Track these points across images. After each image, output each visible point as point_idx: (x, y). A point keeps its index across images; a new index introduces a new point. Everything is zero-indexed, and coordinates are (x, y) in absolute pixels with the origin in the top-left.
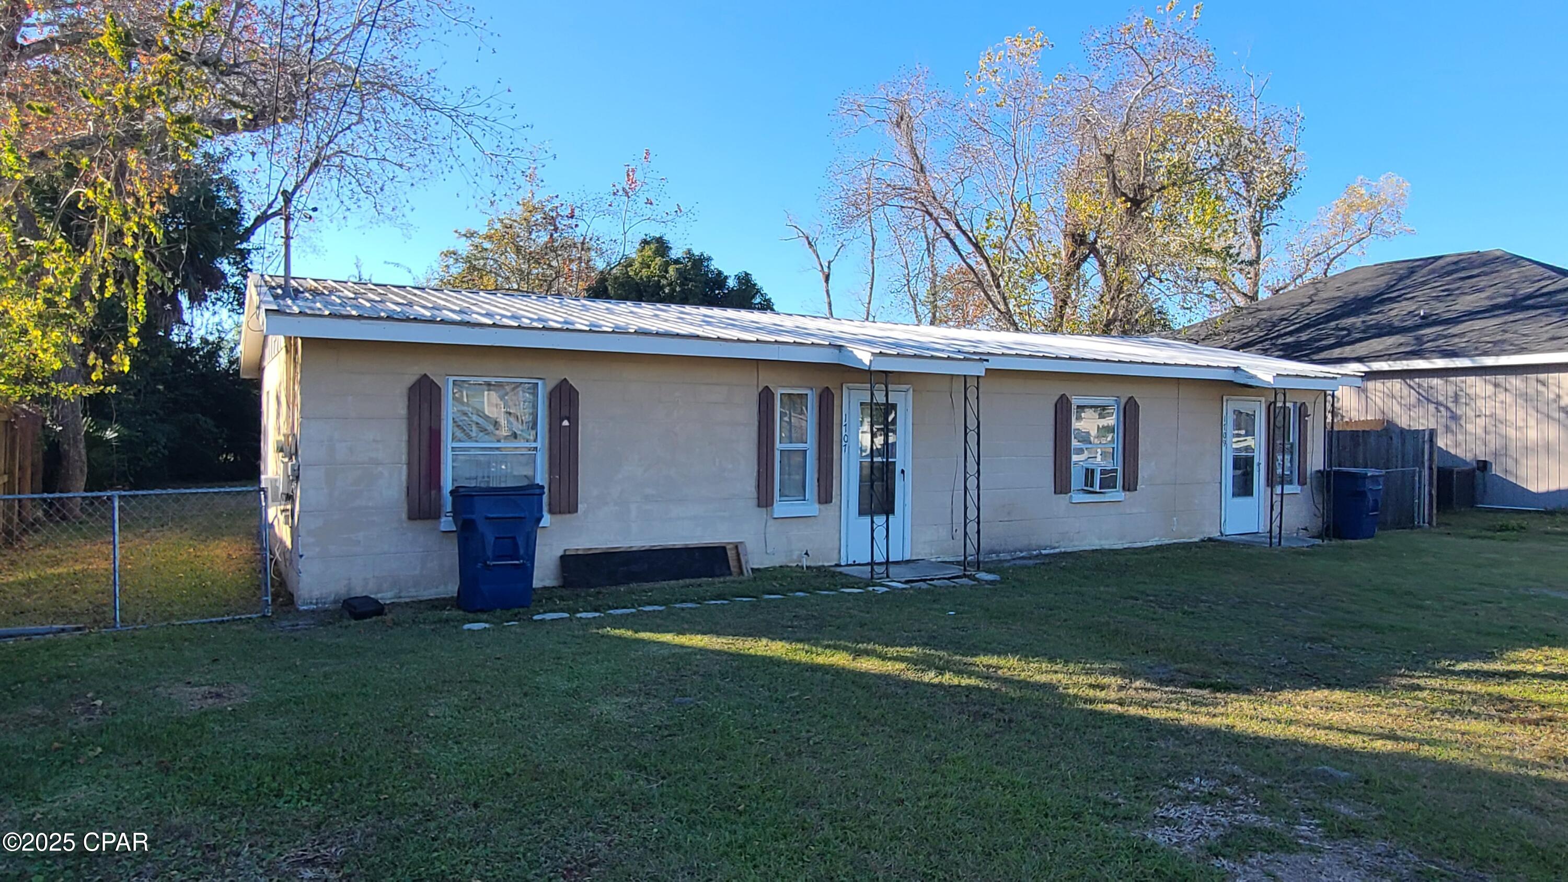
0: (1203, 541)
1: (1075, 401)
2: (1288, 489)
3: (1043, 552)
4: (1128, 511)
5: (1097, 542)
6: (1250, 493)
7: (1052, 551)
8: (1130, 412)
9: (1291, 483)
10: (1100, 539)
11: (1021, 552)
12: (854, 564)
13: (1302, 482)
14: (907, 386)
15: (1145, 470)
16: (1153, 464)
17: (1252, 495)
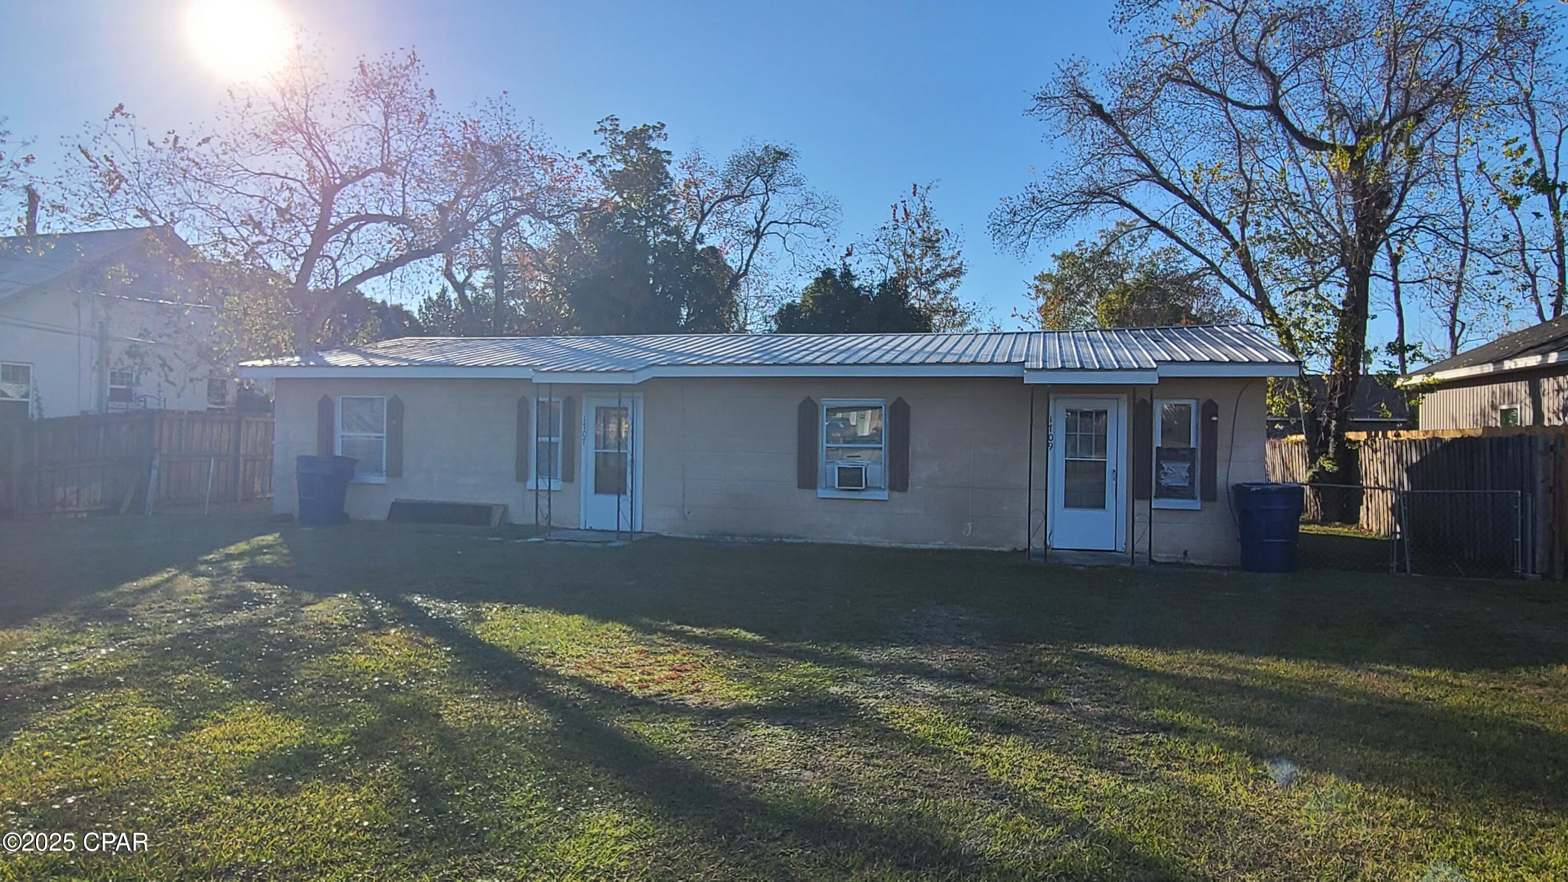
2: (1187, 504)
4: (896, 511)
6: (1098, 505)
7: (796, 541)
9: (1191, 498)
11: (759, 536)
12: (591, 529)
13: (1208, 498)
15: (917, 469)
16: (935, 465)
17: (1101, 507)
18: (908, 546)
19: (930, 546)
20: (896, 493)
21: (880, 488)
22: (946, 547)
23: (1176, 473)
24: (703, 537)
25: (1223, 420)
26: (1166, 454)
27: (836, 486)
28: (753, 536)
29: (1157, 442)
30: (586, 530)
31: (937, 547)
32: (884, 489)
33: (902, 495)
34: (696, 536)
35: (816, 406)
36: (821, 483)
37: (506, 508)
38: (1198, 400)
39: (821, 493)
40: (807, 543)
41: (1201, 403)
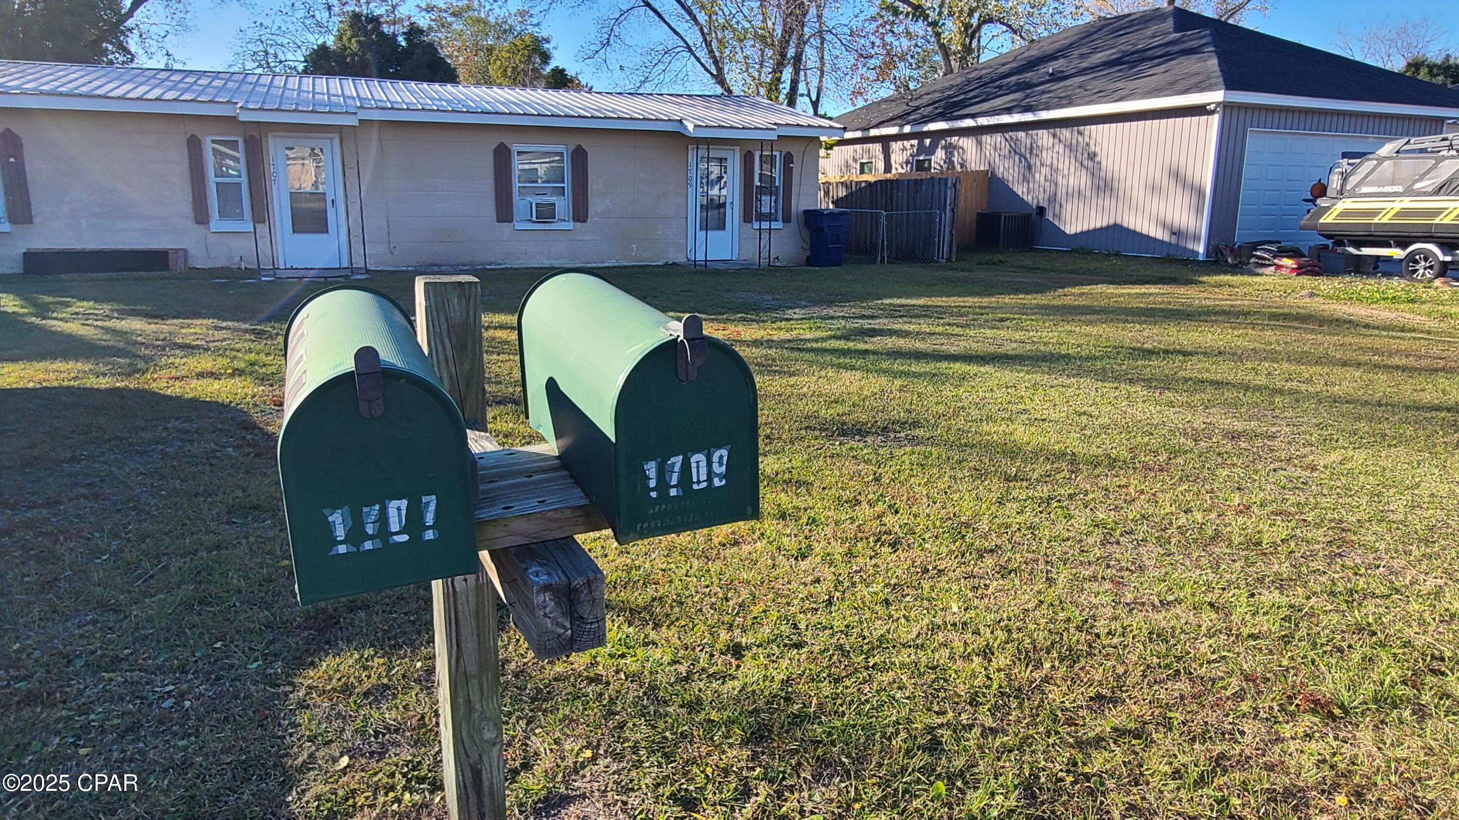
0: (666, 264)
1: (515, 148)
2: (774, 225)
3: (489, 267)
4: (579, 238)
5: (547, 261)
6: (721, 226)
7: (497, 267)
8: (579, 158)
9: (776, 220)
10: (549, 259)
11: (464, 266)
12: (292, 268)
13: (787, 219)
14: (333, 135)
15: (596, 206)
16: (608, 201)
17: (724, 229)
18: (589, 265)
19: (606, 265)
20: (579, 224)
21: (564, 220)
22: (617, 264)
23: (766, 204)
24: (410, 269)
25: (796, 166)
26: (761, 190)
27: (534, 219)
28: (458, 265)
29: (757, 183)
30: (286, 269)
31: (611, 265)
32: (568, 221)
33: (584, 224)
34: (404, 268)
35: (510, 151)
36: (516, 217)
37: (185, 251)
38: (781, 152)
39: (518, 226)
40: (506, 269)
41: (783, 154)
